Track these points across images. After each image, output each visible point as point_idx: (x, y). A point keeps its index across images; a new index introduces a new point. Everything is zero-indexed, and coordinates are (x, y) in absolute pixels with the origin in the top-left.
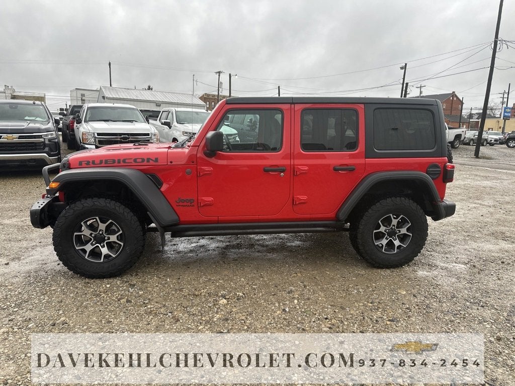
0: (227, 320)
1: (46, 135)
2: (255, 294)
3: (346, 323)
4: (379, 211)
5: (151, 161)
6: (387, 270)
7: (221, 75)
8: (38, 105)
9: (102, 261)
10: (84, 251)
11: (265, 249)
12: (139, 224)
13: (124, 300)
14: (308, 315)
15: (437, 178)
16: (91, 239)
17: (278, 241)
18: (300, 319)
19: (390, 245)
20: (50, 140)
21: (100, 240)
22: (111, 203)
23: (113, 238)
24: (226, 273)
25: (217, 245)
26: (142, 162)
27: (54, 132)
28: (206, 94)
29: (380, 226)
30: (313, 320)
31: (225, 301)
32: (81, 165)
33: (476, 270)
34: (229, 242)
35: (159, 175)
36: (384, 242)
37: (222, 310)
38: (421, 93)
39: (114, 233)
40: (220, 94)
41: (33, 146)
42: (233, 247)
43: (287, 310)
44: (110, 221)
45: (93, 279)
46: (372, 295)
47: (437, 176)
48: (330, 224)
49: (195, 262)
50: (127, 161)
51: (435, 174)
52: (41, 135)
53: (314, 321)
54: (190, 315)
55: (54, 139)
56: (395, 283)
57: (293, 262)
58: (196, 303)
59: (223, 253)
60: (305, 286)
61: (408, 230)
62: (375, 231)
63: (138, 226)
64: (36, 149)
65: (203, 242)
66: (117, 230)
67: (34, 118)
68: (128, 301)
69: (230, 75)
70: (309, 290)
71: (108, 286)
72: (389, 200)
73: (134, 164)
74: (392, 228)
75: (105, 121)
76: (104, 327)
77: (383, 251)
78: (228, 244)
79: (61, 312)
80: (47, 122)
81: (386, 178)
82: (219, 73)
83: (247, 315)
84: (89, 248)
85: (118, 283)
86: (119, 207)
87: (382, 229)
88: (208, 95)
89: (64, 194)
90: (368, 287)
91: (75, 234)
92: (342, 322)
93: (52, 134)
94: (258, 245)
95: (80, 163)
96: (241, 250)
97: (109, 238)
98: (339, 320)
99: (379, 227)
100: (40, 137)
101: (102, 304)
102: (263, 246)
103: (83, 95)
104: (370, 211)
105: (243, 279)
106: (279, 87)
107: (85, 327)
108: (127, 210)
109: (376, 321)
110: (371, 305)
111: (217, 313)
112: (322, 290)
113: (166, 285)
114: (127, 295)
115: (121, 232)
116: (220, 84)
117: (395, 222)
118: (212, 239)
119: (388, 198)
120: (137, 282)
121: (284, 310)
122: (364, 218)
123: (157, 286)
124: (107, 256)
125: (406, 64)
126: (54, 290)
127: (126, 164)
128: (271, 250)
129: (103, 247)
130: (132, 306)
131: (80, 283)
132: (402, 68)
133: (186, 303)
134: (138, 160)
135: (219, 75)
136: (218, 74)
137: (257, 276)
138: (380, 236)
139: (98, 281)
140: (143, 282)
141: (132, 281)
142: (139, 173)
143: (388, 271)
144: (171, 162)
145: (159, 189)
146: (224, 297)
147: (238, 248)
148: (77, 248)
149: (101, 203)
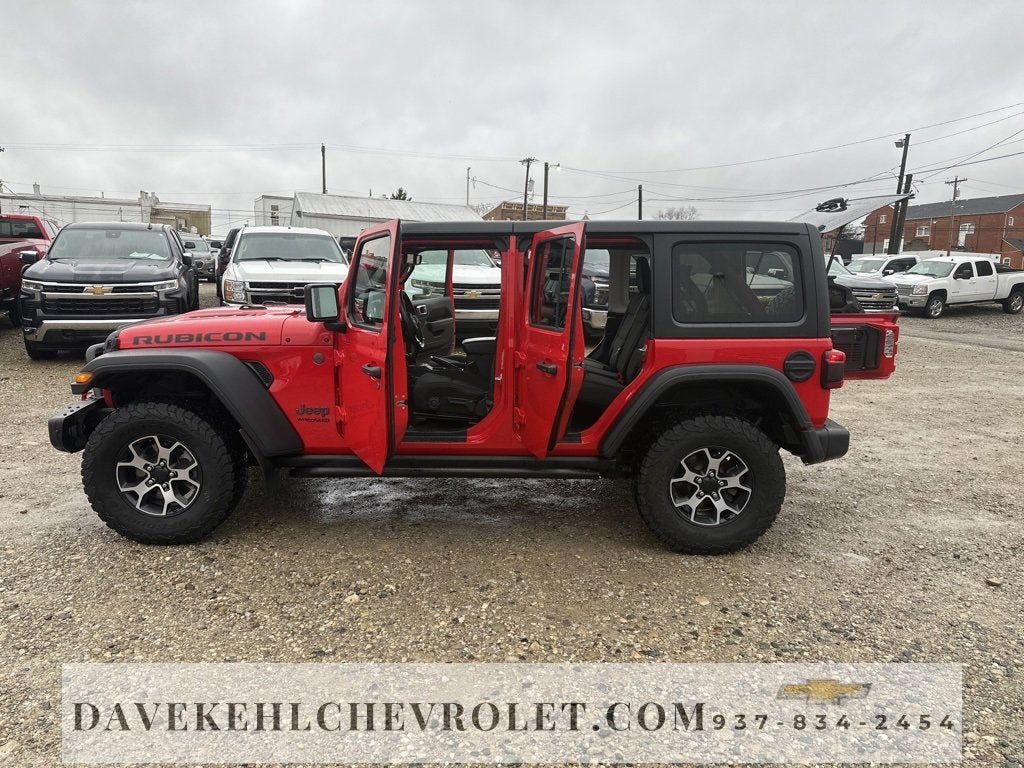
0: (343, 630)
1: (162, 286)
2: (418, 589)
3: (555, 651)
4: (677, 440)
5: (252, 338)
6: (699, 558)
7: (531, 166)
8: (157, 231)
9: (164, 514)
10: (135, 495)
11: (483, 506)
12: (226, 451)
13: (183, 585)
14: (494, 632)
15: (807, 379)
16: (147, 475)
17: (515, 494)
18: (475, 637)
19: (707, 508)
20: (167, 295)
21: (161, 476)
22: (178, 413)
23: (183, 475)
24: (386, 547)
25: (399, 496)
26: (238, 340)
27: (175, 281)
28: (504, 203)
29: (684, 471)
30: (499, 641)
31: (355, 597)
32: (137, 343)
33: (887, 568)
34: (424, 490)
35: (268, 364)
36: (694, 502)
37: (343, 613)
38: (956, 193)
39: (184, 464)
40: (529, 202)
41: (138, 306)
42: (425, 501)
43: (461, 620)
44: (177, 444)
45: (149, 544)
46: (640, 602)
47: (808, 374)
48: (588, 462)
49: (341, 525)
50: (212, 337)
51: (801, 370)
52: (152, 287)
53: (499, 644)
54: (282, 617)
55: (176, 293)
56: (699, 584)
57: (524, 533)
58: (304, 597)
59: (401, 511)
60: (519, 579)
61: (743, 480)
62: (673, 481)
63: (223, 454)
64: (142, 311)
65: (376, 489)
66: (190, 460)
67: (146, 255)
68: (189, 587)
69: (546, 165)
70: (523, 586)
71: (168, 559)
72: (699, 421)
73: (224, 343)
74: (708, 476)
75: (269, 259)
76: (129, 627)
77: (692, 520)
78: (419, 494)
79: (71, 597)
80: (170, 263)
81: (693, 377)
82: (529, 161)
83: (384, 625)
84: (142, 489)
85: (188, 555)
86: (191, 420)
87: (689, 476)
88: (510, 205)
89: (112, 395)
90: (641, 587)
91: (119, 464)
92: (551, 648)
93: (172, 285)
94: (475, 498)
95: (136, 341)
96: (436, 508)
97: (176, 475)
98: (545, 645)
99: (682, 473)
100: (151, 289)
101: (143, 590)
102: (483, 501)
103: (275, 208)
104: (661, 441)
105: (408, 561)
106: (640, 187)
107: (97, 626)
108: (205, 425)
109: (618, 651)
110: (625, 621)
111: (332, 618)
112: (550, 588)
113: (267, 564)
114: (191, 577)
115: (196, 464)
116: (529, 183)
117: (714, 464)
118: (395, 483)
119: (698, 416)
120: (220, 554)
121: (456, 621)
122: (651, 453)
123: (251, 564)
124: (172, 506)
125: (908, 136)
126: (76, 561)
127: (210, 343)
128: (496, 508)
129: (166, 489)
130: (193, 596)
131: (122, 550)
132: (898, 145)
133: (286, 596)
134: (231, 336)
135: (528, 167)
136: (526, 164)
137: (439, 556)
138: (686, 490)
139: (156, 550)
140: (231, 556)
141: (212, 551)
142: (231, 359)
143: (701, 560)
144: (288, 340)
145: (267, 388)
146: (357, 590)
147: (435, 504)
148: (122, 490)
149: (161, 411)
